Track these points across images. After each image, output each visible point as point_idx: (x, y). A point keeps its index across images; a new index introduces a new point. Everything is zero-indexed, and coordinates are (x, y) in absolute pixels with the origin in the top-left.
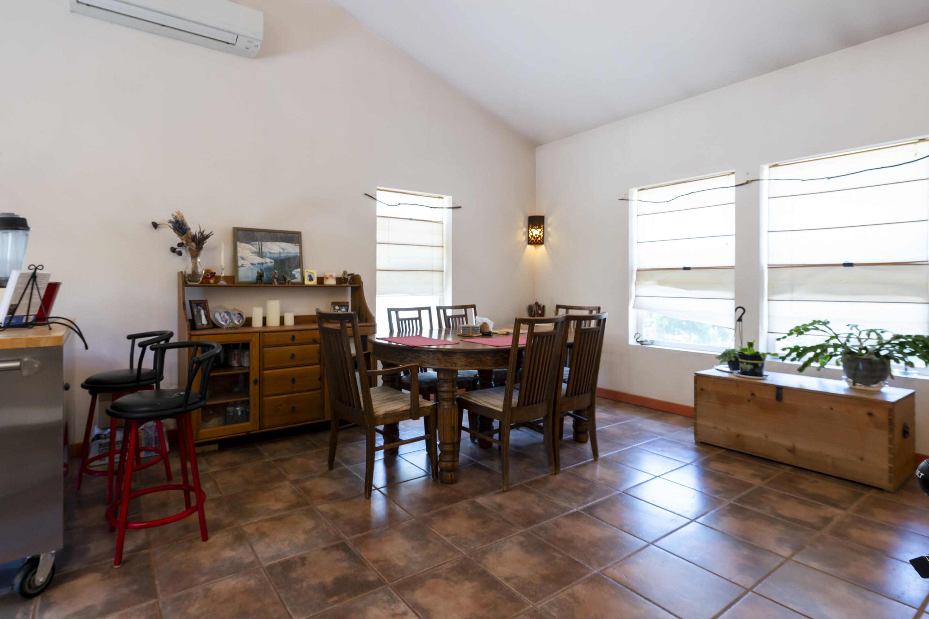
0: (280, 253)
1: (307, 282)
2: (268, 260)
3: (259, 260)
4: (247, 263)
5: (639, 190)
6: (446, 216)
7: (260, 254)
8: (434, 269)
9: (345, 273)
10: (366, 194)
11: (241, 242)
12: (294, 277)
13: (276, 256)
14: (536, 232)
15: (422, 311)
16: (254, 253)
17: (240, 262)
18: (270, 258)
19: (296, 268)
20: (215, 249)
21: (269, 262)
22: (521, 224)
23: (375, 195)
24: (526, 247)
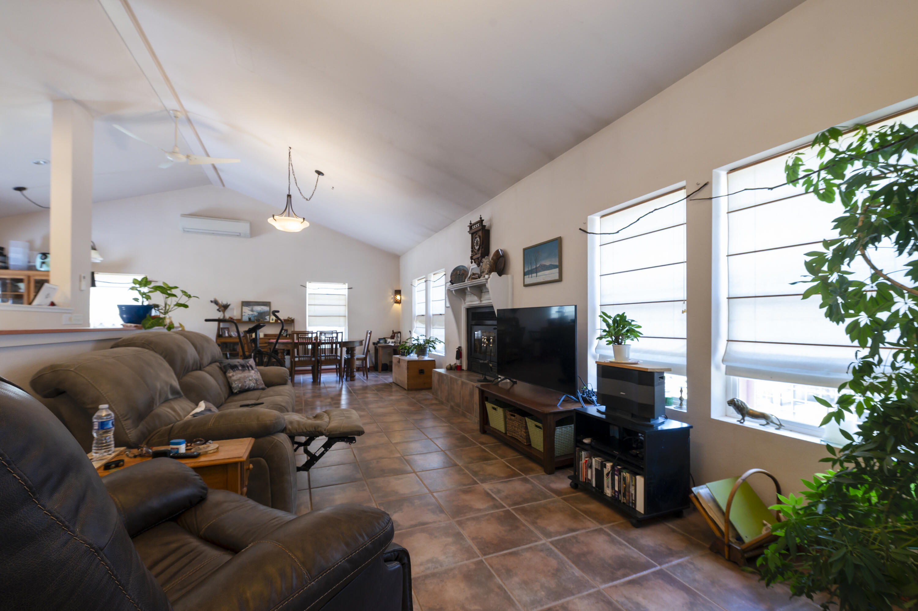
0: (260, 310)
1: (271, 321)
2: (255, 313)
3: (251, 313)
4: (246, 314)
5: (418, 280)
6: (346, 292)
7: (252, 311)
8: (340, 315)
9: (288, 317)
10: (301, 286)
11: (245, 306)
12: (266, 319)
13: (259, 311)
14: (398, 297)
15: (339, 334)
16: (249, 310)
17: (244, 314)
18: (256, 312)
19: (267, 315)
20: (233, 309)
21: (256, 314)
22: (391, 294)
23: (306, 285)
24: (393, 304)
